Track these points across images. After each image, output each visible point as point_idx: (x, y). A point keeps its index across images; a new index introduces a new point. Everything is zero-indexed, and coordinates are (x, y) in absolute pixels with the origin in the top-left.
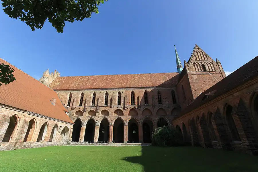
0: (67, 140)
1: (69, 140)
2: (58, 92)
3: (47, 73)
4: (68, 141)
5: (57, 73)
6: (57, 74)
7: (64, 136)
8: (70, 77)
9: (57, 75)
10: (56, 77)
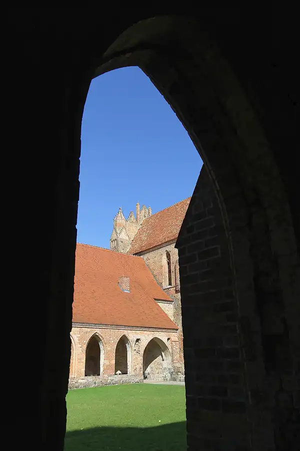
0: (169, 369)
1: (173, 370)
2: (145, 257)
3: (121, 219)
4: (172, 372)
5: (141, 210)
6: (143, 211)
7: (163, 360)
8: (168, 210)
9: (143, 214)
10: (142, 220)
